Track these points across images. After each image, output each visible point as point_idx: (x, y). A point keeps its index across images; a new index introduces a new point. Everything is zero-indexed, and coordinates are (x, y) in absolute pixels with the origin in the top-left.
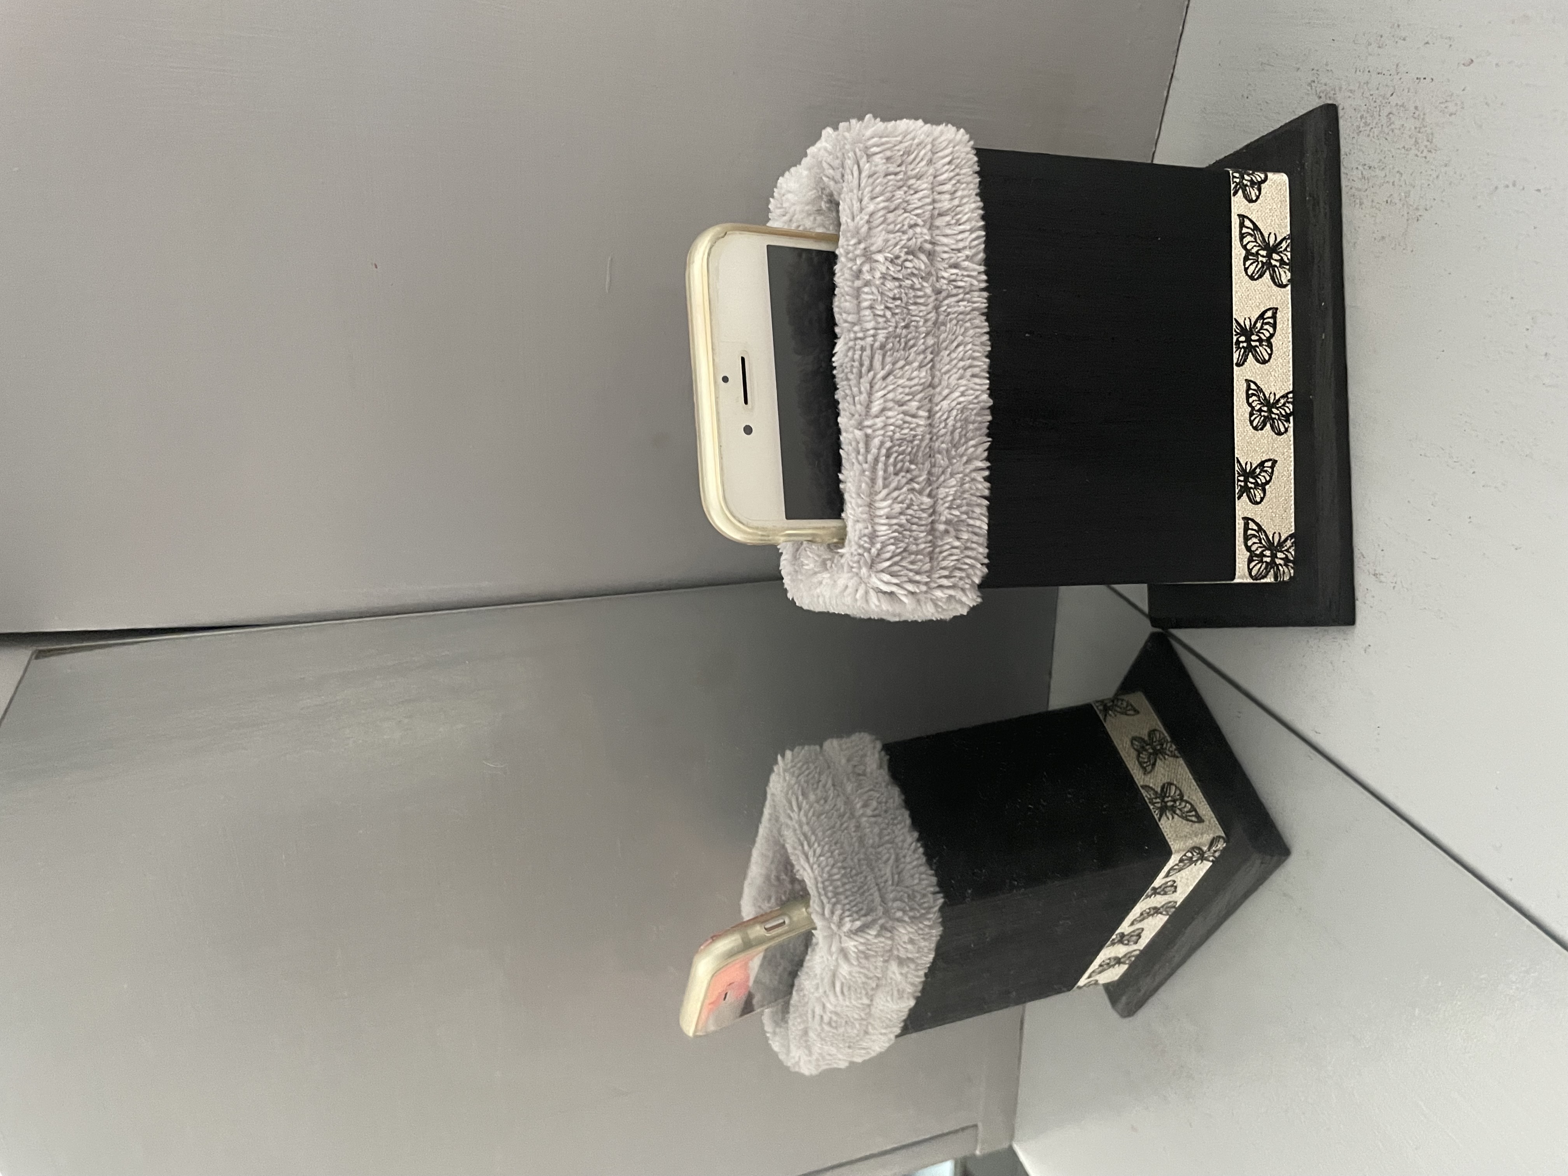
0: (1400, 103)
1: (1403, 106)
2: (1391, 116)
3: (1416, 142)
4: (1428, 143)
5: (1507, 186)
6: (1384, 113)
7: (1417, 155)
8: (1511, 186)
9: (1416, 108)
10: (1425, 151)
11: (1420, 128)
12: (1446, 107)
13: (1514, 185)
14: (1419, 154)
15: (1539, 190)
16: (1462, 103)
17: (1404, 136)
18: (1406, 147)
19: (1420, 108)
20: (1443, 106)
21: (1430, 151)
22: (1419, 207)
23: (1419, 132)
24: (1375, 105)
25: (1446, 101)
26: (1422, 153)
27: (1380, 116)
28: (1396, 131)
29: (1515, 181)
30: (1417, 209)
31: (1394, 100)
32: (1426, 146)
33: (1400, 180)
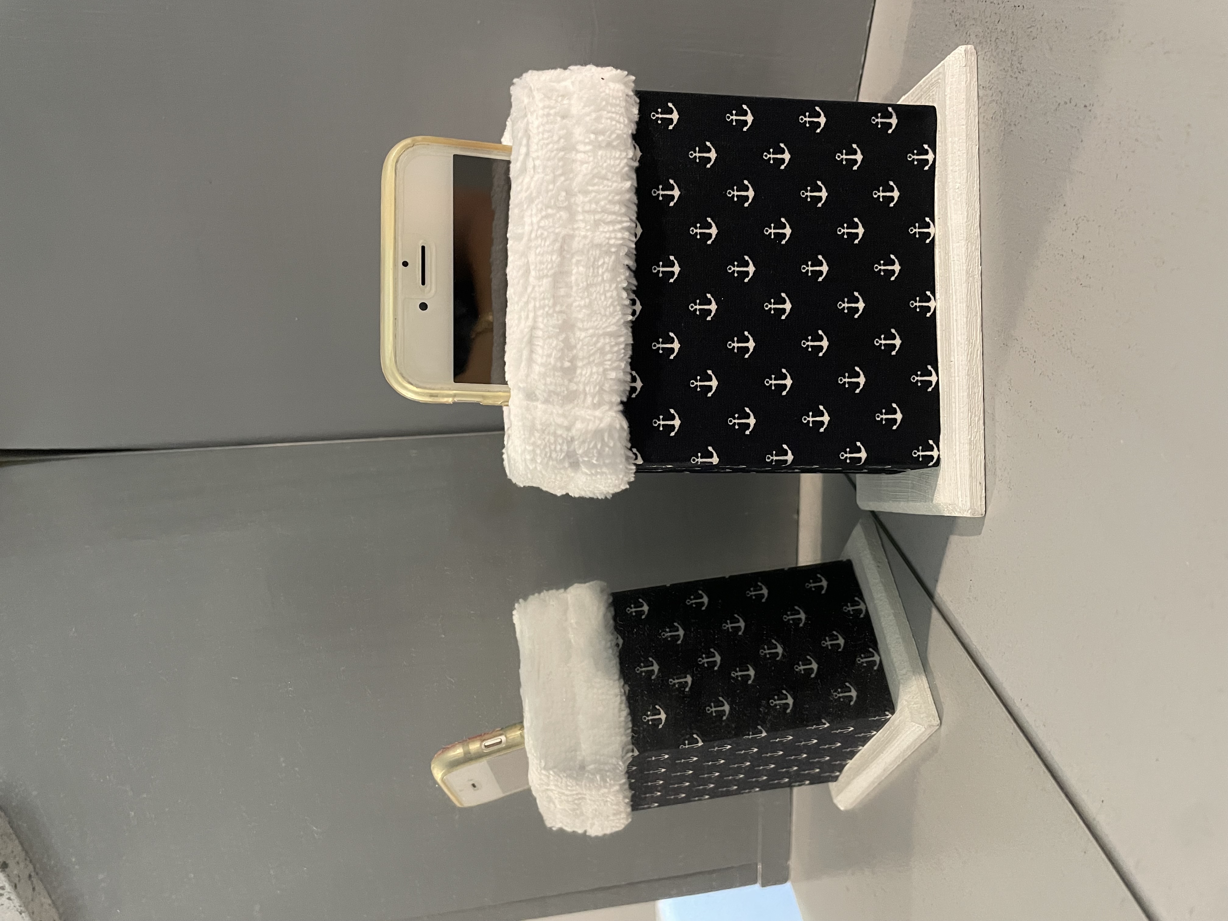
0: (1003, 30)
1: (1005, 31)
2: (997, 40)
3: (1012, 65)
4: (1019, 65)
5: (1066, 103)
6: (993, 39)
7: (1011, 76)
8: (1068, 102)
9: (1013, 32)
10: (1017, 73)
11: (1015, 52)
12: (1031, 32)
13: (1070, 102)
14: (1013, 75)
15: (1085, 106)
16: (1041, 28)
17: (1005, 58)
18: (1006, 69)
19: (1014, 33)
20: (1030, 30)
21: (1019, 72)
22: (1012, 124)
23: (1014, 55)
24: (988, 31)
25: (1030, 27)
26: (1015, 73)
27: (990, 41)
28: (1001, 56)
29: (1071, 99)
30: (1010, 125)
31: (1000, 27)
32: (1018, 68)
33: (1001, 99)
